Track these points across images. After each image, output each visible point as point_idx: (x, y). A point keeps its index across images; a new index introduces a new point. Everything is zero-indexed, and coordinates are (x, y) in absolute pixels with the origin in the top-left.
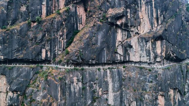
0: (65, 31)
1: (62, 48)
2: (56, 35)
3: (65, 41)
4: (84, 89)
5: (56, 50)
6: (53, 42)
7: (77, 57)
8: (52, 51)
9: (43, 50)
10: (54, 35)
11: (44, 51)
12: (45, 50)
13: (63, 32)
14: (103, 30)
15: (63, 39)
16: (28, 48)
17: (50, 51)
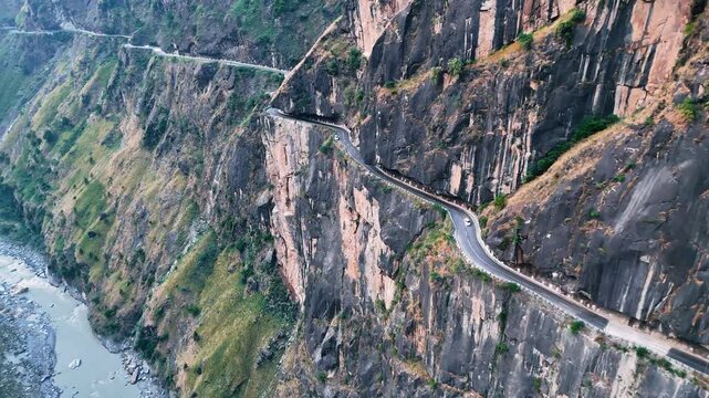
0: (532, 118)
1: (516, 176)
2: (501, 128)
3: (528, 154)
4: (503, 350)
5: (493, 178)
6: (485, 149)
7: (500, 241)
8: (482, 180)
9: (454, 167)
10: (494, 127)
11: (456, 171)
12: (459, 169)
13: (525, 121)
14: (682, 161)
15: (520, 147)
16: (421, 152)
17: (475, 177)
